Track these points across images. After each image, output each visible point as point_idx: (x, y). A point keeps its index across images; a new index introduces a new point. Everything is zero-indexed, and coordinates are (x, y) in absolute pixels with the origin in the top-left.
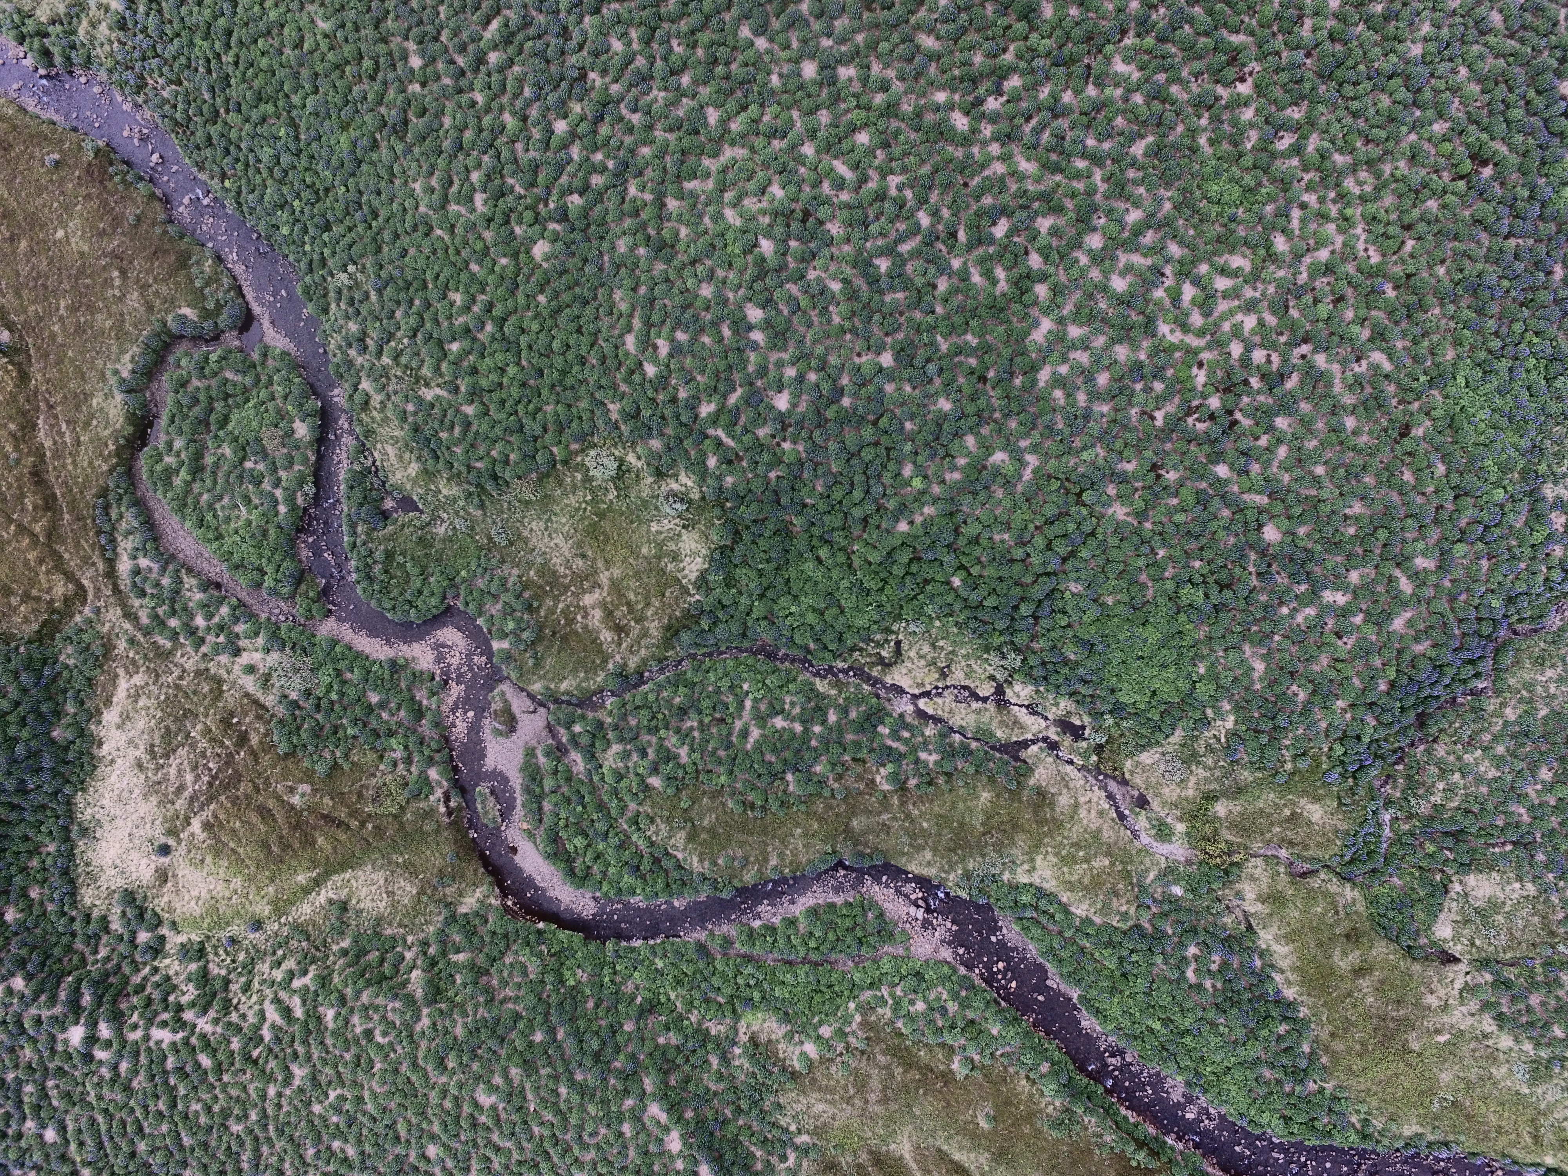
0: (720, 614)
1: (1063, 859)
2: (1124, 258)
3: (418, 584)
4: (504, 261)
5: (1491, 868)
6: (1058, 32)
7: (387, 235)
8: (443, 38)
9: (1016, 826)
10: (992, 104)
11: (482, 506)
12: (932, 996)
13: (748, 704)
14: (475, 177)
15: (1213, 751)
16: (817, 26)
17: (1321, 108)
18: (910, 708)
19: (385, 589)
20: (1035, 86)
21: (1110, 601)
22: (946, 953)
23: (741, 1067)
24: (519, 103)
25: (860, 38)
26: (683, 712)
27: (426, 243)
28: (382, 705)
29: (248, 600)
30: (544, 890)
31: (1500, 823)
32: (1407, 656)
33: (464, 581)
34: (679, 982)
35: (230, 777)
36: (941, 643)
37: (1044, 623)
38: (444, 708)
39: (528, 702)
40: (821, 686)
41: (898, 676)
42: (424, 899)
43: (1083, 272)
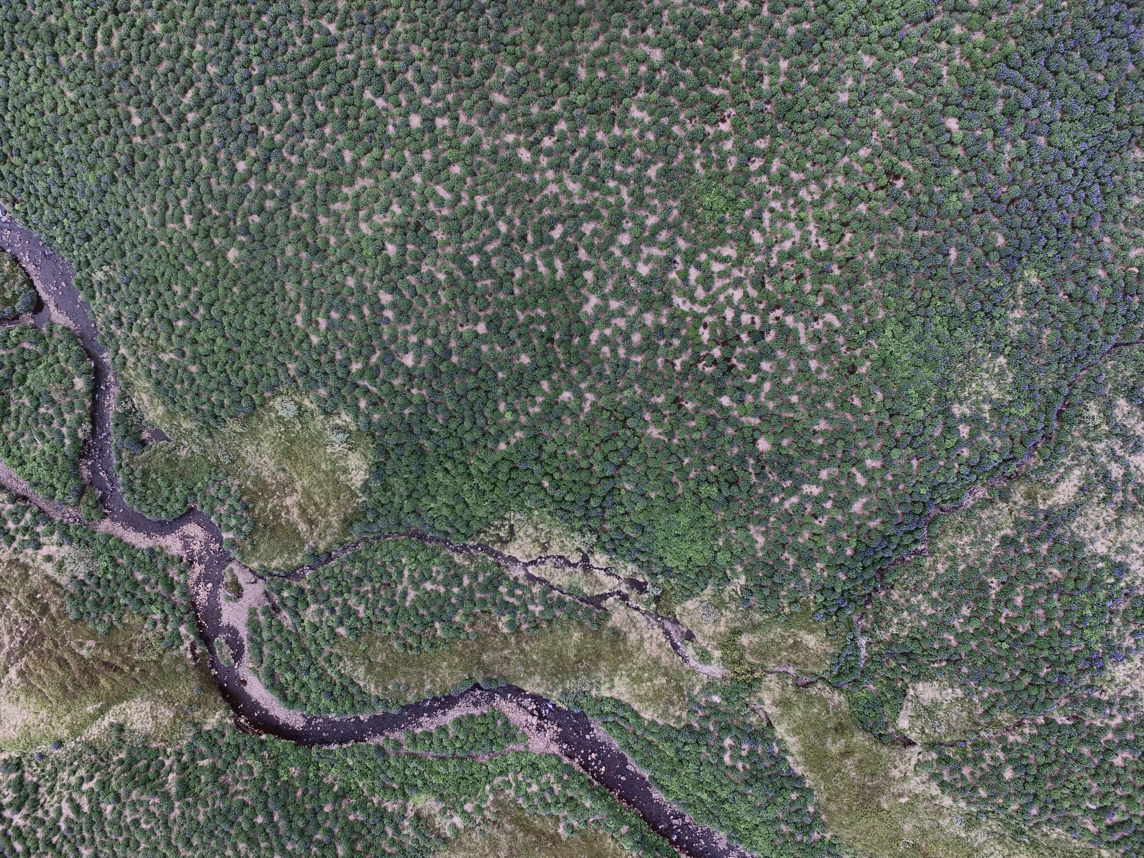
0: (380, 510)
1: (633, 679)
2: (646, 251)
3: (166, 494)
4: (208, 263)
5: (933, 678)
6: (590, 90)
7: (127, 246)
8: (155, 103)
9: (599, 656)
10: (547, 142)
11: (210, 435)
12: (544, 780)
13: (406, 573)
14: (184, 203)
15: (734, 600)
16: (418, 89)
17: (780, 141)
18: (522, 573)
19: (143, 498)
20: (575, 130)
21: (653, 495)
22: (555, 748)
23: (408, 835)
24: (210, 150)
25: (450, 97)
26: (359, 580)
27: (153, 252)
28: (146, 581)
29: (46, 508)
30: (267, 711)
31: (936, 646)
32: (864, 530)
33: (200, 490)
34: (364, 775)
35: (36, 638)
36: (541, 526)
37: (608, 513)
38: (190, 582)
39: (250, 575)
40: (458, 559)
41: (512, 550)
42: (178, 721)
43: (618, 262)
